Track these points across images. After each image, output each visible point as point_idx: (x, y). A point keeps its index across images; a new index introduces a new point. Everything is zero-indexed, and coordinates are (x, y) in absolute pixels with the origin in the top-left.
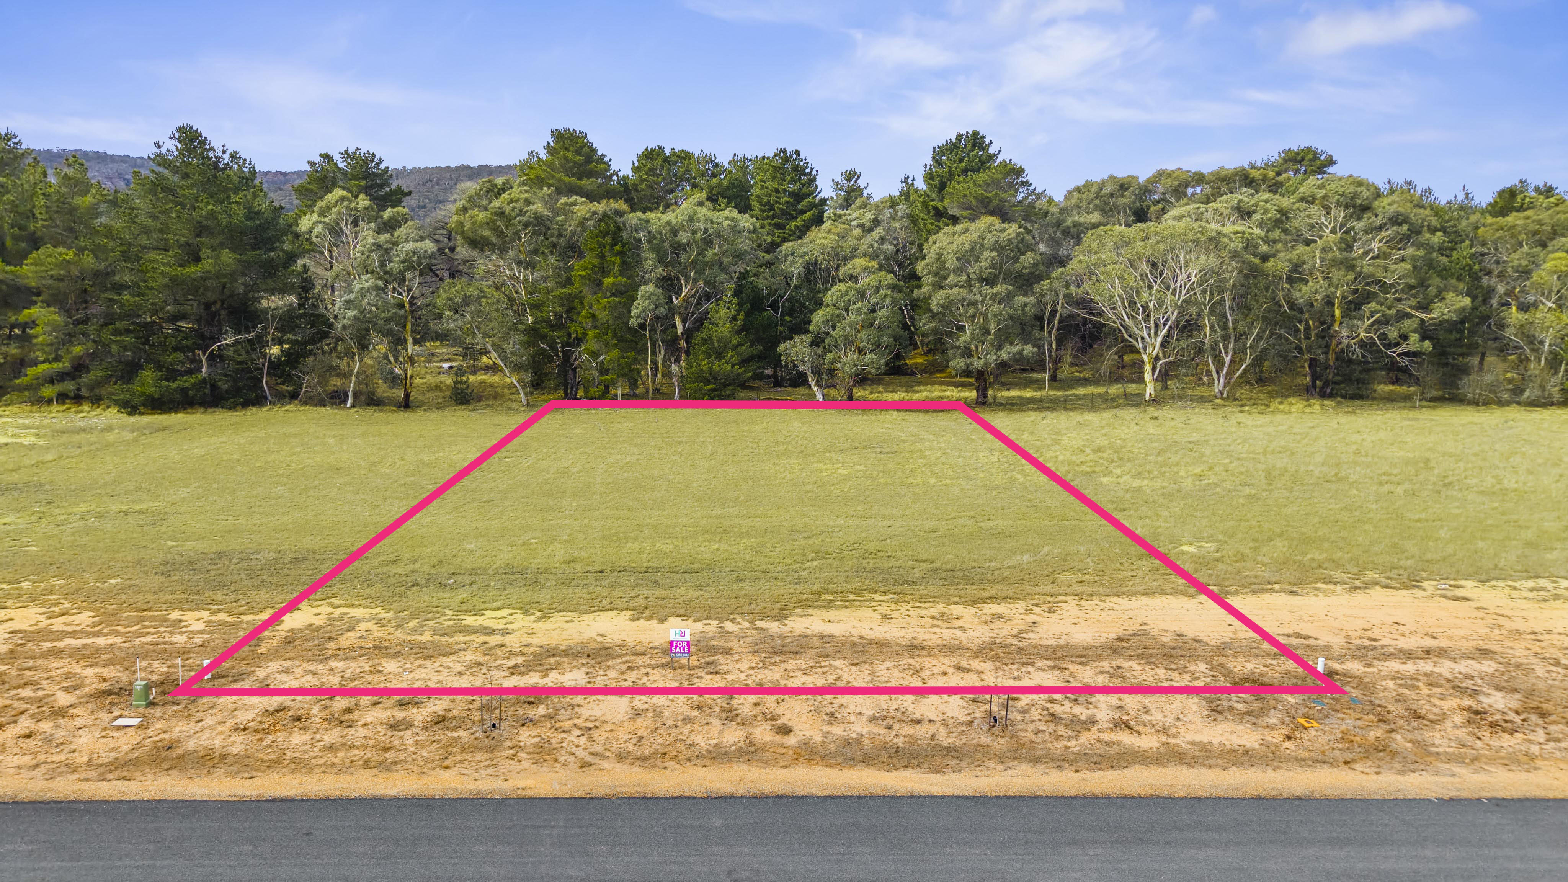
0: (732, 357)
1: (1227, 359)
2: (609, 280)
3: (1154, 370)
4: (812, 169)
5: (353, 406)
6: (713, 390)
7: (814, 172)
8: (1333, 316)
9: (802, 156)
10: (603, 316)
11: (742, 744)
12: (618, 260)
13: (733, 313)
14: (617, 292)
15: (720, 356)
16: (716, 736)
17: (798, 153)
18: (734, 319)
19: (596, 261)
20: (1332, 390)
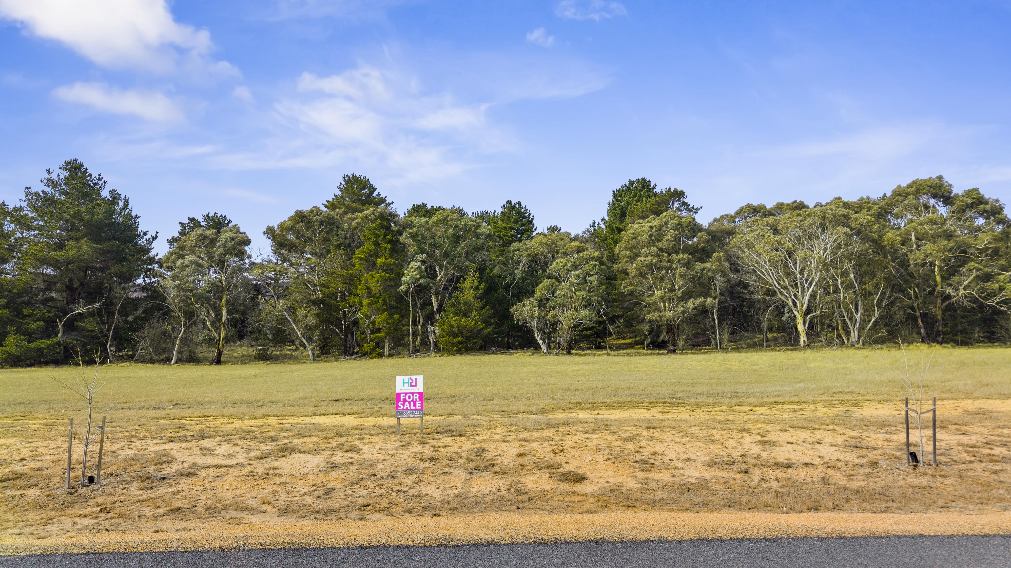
0: (475, 316)
1: (858, 317)
2: (380, 261)
3: (804, 323)
4: (530, 214)
5: (176, 363)
6: (460, 343)
7: (531, 217)
8: (935, 281)
9: (523, 205)
10: (376, 288)
11: (504, 492)
12: (389, 246)
13: (476, 284)
14: (387, 269)
15: (466, 315)
16: (459, 486)
17: (520, 204)
18: (477, 288)
19: (372, 247)
20: (943, 339)
